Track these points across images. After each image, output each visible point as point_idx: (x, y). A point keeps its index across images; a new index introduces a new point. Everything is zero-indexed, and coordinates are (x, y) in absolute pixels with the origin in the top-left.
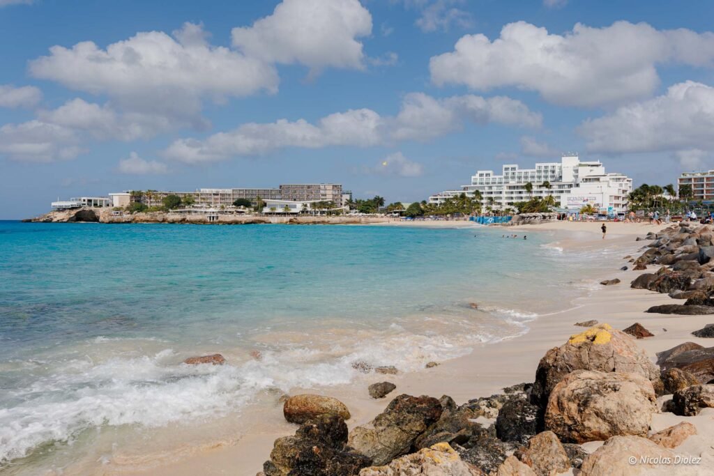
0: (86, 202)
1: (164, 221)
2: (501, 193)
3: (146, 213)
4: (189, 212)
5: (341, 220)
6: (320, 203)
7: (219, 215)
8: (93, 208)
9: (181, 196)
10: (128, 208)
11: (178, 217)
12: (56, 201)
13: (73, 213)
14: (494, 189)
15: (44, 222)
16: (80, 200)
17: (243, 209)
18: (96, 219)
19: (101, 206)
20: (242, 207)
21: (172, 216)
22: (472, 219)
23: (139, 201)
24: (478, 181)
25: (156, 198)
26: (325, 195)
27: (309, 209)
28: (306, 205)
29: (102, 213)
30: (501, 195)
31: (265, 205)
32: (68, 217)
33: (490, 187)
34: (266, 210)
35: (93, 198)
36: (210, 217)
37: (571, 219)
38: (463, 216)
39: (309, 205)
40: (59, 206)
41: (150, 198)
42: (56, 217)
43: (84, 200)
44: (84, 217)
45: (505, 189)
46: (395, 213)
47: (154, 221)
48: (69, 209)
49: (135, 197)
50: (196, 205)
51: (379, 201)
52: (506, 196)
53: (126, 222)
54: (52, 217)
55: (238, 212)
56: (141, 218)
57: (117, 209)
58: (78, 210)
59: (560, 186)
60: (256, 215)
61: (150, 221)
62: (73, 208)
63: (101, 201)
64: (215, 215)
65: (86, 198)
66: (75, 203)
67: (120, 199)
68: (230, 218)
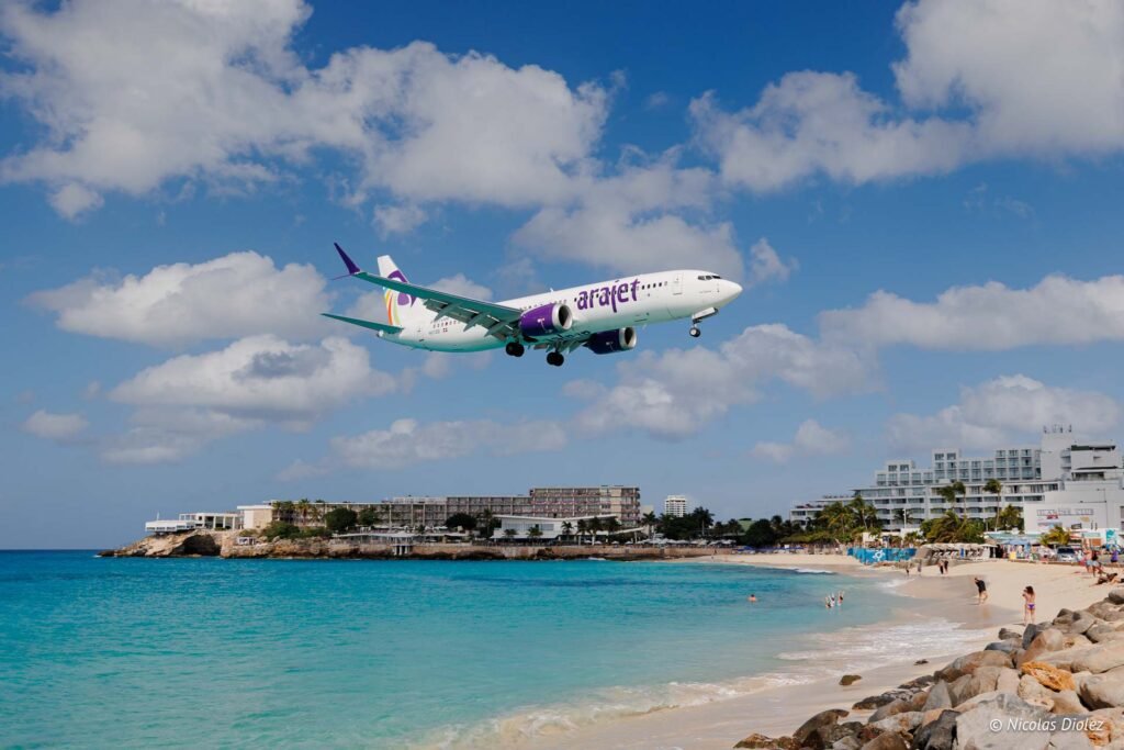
0: (203, 522)
1: (322, 553)
2: (921, 500)
3: (293, 540)
4: (365, 538)
5: (627, 551)
6: (591, 520)
7: (415, 543)
8: (212, 532)
9: (357, 510)
10: (265, 532)
11: (345, 547)
12: (154, 519)
13: (181, 539)
14: (909, 494)
15: (134, 555)
16: (193, 518)
17: (461, 532)
18: (216, 551)
19: (228, 528)
20: (460, 528)
21: (337, 545)
22: (851, 552)
23: (286, 520)
24: (887, 479)
25: (316, 513)
26: (608, 506)
27: (574, 530)
28: (569, 526)
29: (226, 541)
30: (922, 506)
31: (498, 524)
32: (171, 547)
33: (902, 491)
34: (498, 534)
35: (215, 515)
36: (398, 547)
37: (1013, 556)
38: (837, 546)
39: (574, 524)
40: (157, 530)
41: (305, 513)
42: (151, 548)
43: (200, 518)
44: (197, 547)
45: (929, 494)
46: (727, 538)
47: (305, 554)
48: (175, 533)
49: (281, 512)
50: (377, 526)
51: (702, 517)
52: (931, 506)
53: (258, 557)
54: (146, 547)
55: (449, 537)
56: (284, 548)
57: (247, 534)
58: (189, 536)
59: (1033, 488)
60: (479, 543)
61: (300, 555)
62: (179, 532)
63: (229, 519)
64: (406, 544)
65: (203, 515)
66: (183, 523)
67: (257, 516)
68: (434, 548)
